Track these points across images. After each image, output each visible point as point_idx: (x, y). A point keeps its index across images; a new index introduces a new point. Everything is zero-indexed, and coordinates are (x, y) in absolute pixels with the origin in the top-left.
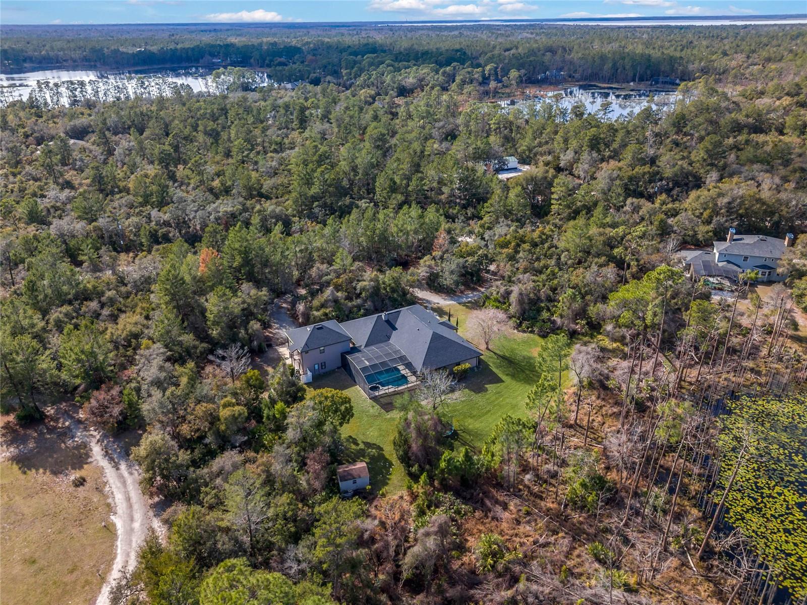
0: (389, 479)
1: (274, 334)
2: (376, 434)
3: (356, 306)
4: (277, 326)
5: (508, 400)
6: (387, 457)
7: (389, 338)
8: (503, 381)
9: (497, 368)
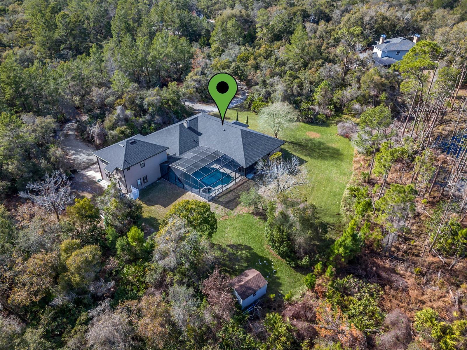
0: (279, 278)
1: (74, 160)
2: (235, 234)
3: (145, 123)
4: (72, 152)
5: (321, 175)
6: (260, 254)
7: (197, 142)
8: (306, 162)
9: (295, 152)
